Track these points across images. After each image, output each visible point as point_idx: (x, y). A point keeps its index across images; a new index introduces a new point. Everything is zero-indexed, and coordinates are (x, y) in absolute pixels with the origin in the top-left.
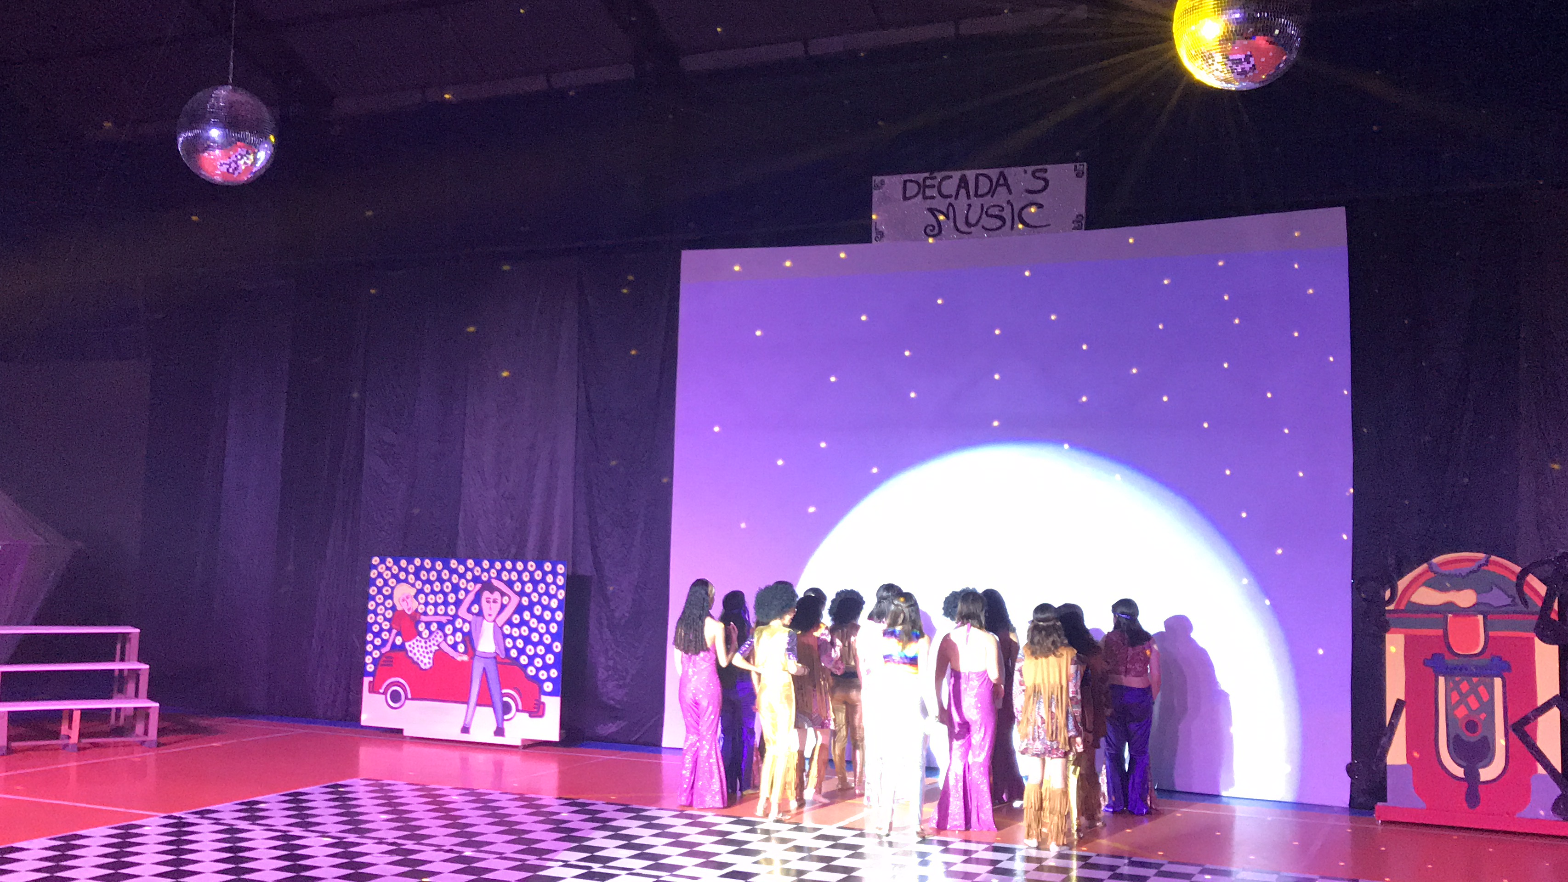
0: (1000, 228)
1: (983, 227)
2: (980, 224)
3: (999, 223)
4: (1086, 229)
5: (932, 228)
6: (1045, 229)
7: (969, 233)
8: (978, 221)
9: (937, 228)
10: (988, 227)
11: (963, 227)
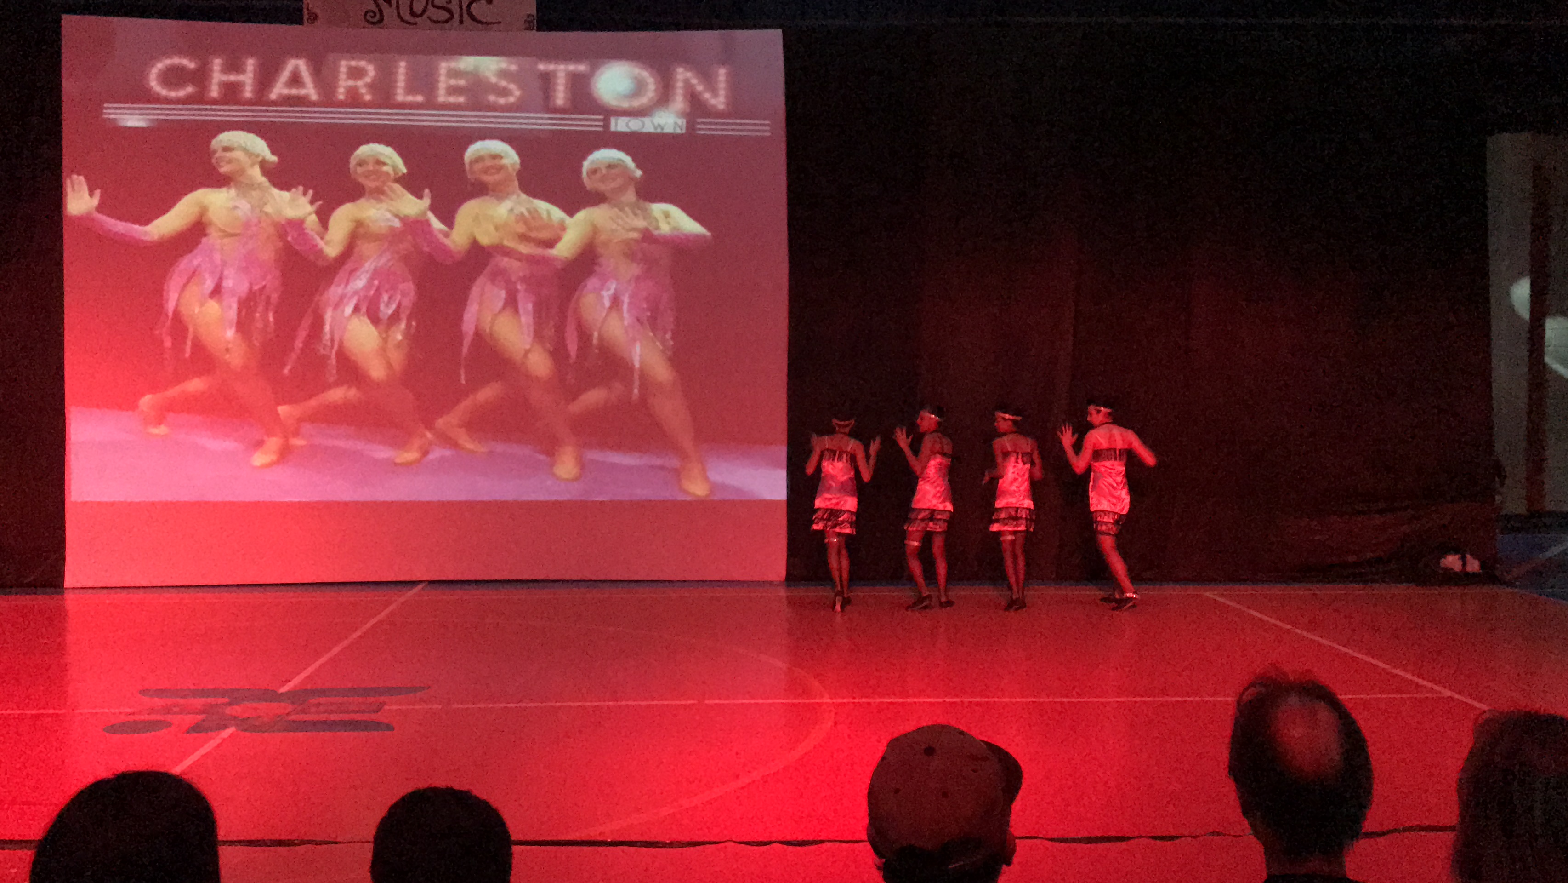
0: (447, 21)
1: (429, 18)
2: (425, 16)
3: (447, 16)
4: (538, 30)
5: (372, 14)
6: (495, 26)
7: (415, 24)
8: (424, 11)
9: (378, 15)
10: (435, 19)
11: (408, 17)
